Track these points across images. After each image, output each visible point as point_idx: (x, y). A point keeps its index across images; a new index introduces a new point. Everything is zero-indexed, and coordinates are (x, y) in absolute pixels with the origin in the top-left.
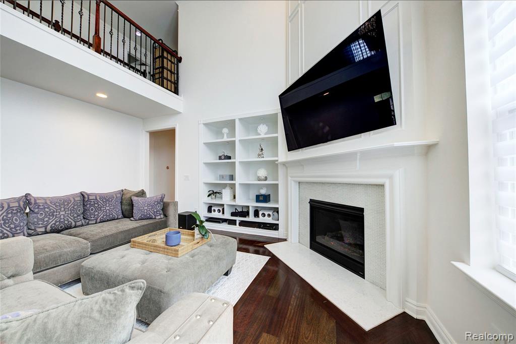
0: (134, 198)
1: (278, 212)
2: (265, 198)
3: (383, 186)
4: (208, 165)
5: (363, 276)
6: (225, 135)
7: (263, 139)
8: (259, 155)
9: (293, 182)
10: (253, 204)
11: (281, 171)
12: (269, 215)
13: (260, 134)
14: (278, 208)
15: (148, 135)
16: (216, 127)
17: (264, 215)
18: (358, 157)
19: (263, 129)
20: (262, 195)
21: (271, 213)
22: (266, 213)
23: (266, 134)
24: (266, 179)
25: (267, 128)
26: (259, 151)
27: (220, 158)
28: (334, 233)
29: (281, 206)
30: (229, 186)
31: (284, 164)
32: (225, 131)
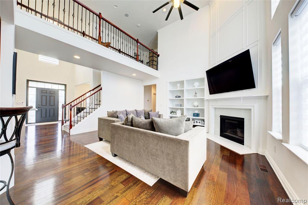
0: (150, 112)
1: (204, 121)
2: (198, 115)
3: (251, 109)
4: (171, 100)
5: (243, 145)
6: (178, 87)
7: (196, 89)
8: (195, 96)
9: (212, 108)
10: (191, 117)
11: (206, 103)
12: (199, 122)
13: (195, 87)
14: (204, 119)
15: (144, 87)
16: (174, 84)
17: (197, 122)
18: (242, 99)
19: (197, 84)
20: (196, 113)
21: (200, 121)
22: (198, 121)
23: (198, 86)
24: (198, 106)
25: (198, 84)
26: (194, 94)
27: (176, 97)
28: (232, 130)
29: (206, 118)
30: (180, 109)
31: (207, 100)
32: (179, 85)
